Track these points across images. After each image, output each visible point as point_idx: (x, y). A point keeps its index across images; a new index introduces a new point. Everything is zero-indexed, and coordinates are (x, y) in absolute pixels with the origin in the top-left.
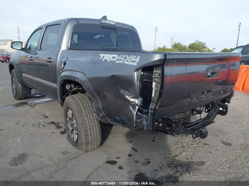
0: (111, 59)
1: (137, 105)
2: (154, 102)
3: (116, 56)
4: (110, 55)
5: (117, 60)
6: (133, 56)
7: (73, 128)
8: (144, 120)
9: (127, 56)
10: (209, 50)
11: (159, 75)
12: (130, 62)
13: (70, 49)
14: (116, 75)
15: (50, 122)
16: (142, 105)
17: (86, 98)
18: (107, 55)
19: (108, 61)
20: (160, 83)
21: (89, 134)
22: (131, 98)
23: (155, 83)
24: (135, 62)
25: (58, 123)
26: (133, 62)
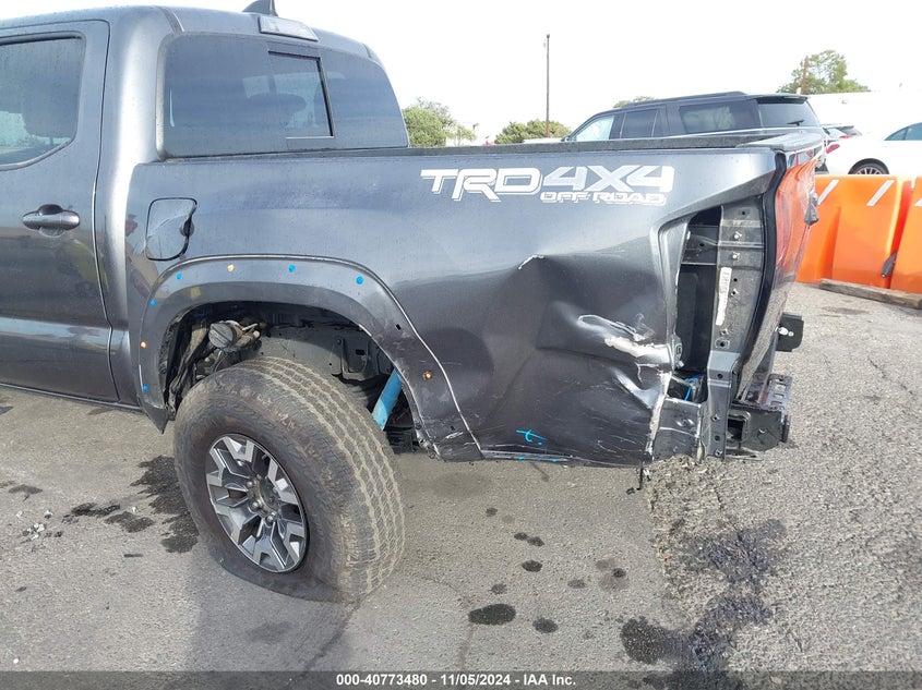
0: (500, 187)
1: (666, 368)
2: (728, 346)
3: (534, 173)
4: (491, 172)
5: (545, 189)
6: (634, 167)
7: (247, 514)
8: (696, 424)
9: (598, 169)
10: (462, 133)
11: (749, 235)
12: (629, 194)
13: (165, 157)
14: (557, 257)
15: (67, 510)
16: (681, 364)
17: (309, 371)
18: (466, 172)
19: (491, 196)
20: (754, 268)
21: (374, 524)
22: (640, 343)
23: (729, 270)
24: (655, 190)
25: (118, 507)
26: (643, 190)
